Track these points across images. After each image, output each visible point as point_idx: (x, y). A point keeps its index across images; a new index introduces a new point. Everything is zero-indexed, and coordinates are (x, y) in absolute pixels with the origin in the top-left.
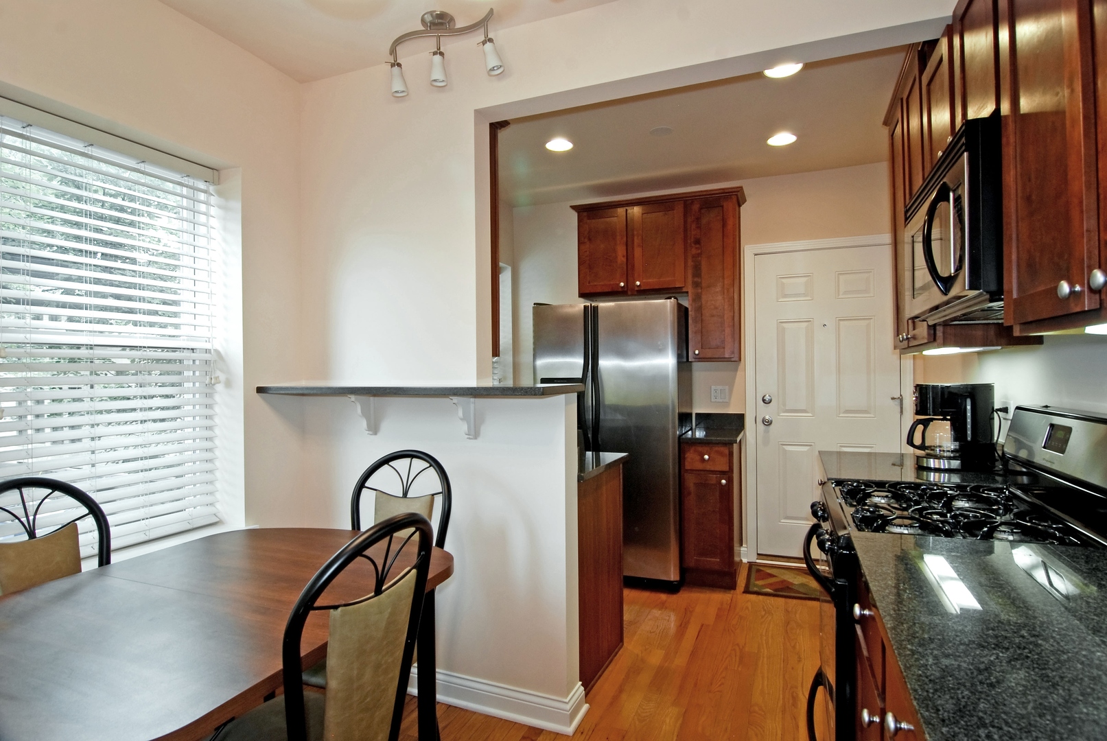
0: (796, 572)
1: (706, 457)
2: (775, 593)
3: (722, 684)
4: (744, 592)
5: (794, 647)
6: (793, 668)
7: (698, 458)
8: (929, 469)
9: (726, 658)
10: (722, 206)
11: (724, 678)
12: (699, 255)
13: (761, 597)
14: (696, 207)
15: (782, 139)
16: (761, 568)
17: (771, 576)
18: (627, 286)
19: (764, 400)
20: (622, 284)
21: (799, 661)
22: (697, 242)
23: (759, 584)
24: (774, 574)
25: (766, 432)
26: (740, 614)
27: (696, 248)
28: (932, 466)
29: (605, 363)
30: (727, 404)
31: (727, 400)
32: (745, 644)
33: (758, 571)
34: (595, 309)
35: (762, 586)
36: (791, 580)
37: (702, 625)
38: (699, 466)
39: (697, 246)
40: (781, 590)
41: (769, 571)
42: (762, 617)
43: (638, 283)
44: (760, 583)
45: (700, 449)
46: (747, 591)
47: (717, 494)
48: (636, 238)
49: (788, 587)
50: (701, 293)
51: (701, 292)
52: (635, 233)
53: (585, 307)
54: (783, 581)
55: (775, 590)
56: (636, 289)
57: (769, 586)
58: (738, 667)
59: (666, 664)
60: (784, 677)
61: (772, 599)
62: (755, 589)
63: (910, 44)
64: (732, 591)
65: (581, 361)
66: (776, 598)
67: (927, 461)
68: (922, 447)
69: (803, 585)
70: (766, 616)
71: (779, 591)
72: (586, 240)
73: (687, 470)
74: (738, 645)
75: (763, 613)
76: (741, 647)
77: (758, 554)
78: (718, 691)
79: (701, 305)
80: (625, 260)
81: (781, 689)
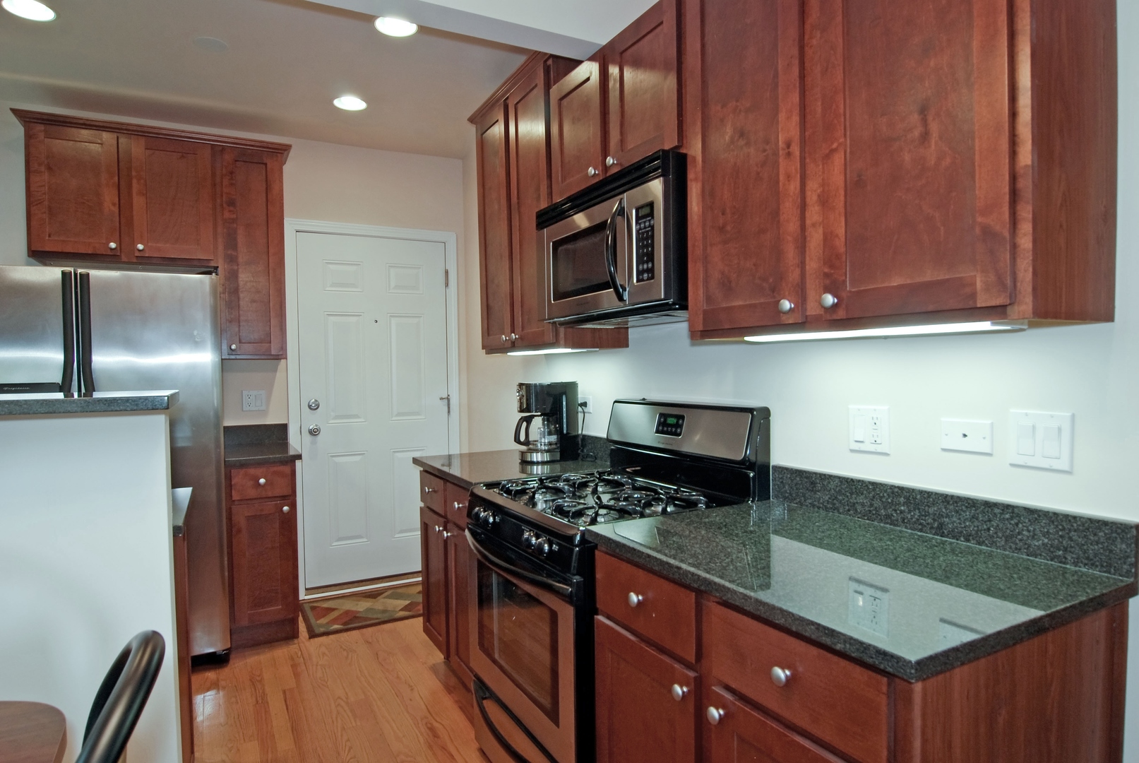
0: (354, 598)
1: (262, 481)
2: (346, 627)
3: (350, 748)
4: (310, 638)
5: (398, 677)
6: (411, 700)
7: (250, 483)
8: (532, 463)
9: (337, 718)
10: (266, 164)
11: (348, 740)
12: (234, 221)
13: (332, 637)
14: (228, 157)
15: (350, 103)
16: (315, 604)
17: (332, 610)
18: (120, 247)
19: (310, 407)
20: (113, 245)
21: (412, 690)
22: (232, 203)
23: (321, 623)
24: (333, 607)
25: (314, 443)
26: (320, 663)
27: (230, 211)
28: (535, 460)
29: (103, 359)
30: (264, 413)
31: (263, 408)
32: (347, 694)
33: (313, 608)
34: (85, 278)
35: (328, 623)
36: (354, 609)
37: (284, 692)
38: (252, 493)
39: (232, 208)
40: (350, 621)
41: (326, 605)
42: (347, 658)
43: (140, 247)
44: (323, 621)
45: (252, 471)
46: (313, 635)
47: (277, 525)
48: (134, 181)
49: (355, 617)
50: (237, 271)
51: (238, 269)
52: (134, 173)
53: (63, 273)
54: (347, 612)
55: (344, 624)
56: (137, 254)
57: (334, 621)
58: (355, 721)
59: (270, 756)
60: (408, 712)
61: (345, 635)
62: (322, 630)
63: (536, 51)
64: (296, 641)
65: (59, 356)
66: (349, 633)
67: (531, 456)
68: (527, 443)
69: (369, 610)
70: (350, 656)
71: (349, 624)
72: (43, 168)
73: (234, 501)
74: (339, 698)
75: (345, 653)
76: (345, 699)
77: (306, 589)
78: (351, 758)
79: (238, 286)
80: (116, 210)
81: (413, 725)
